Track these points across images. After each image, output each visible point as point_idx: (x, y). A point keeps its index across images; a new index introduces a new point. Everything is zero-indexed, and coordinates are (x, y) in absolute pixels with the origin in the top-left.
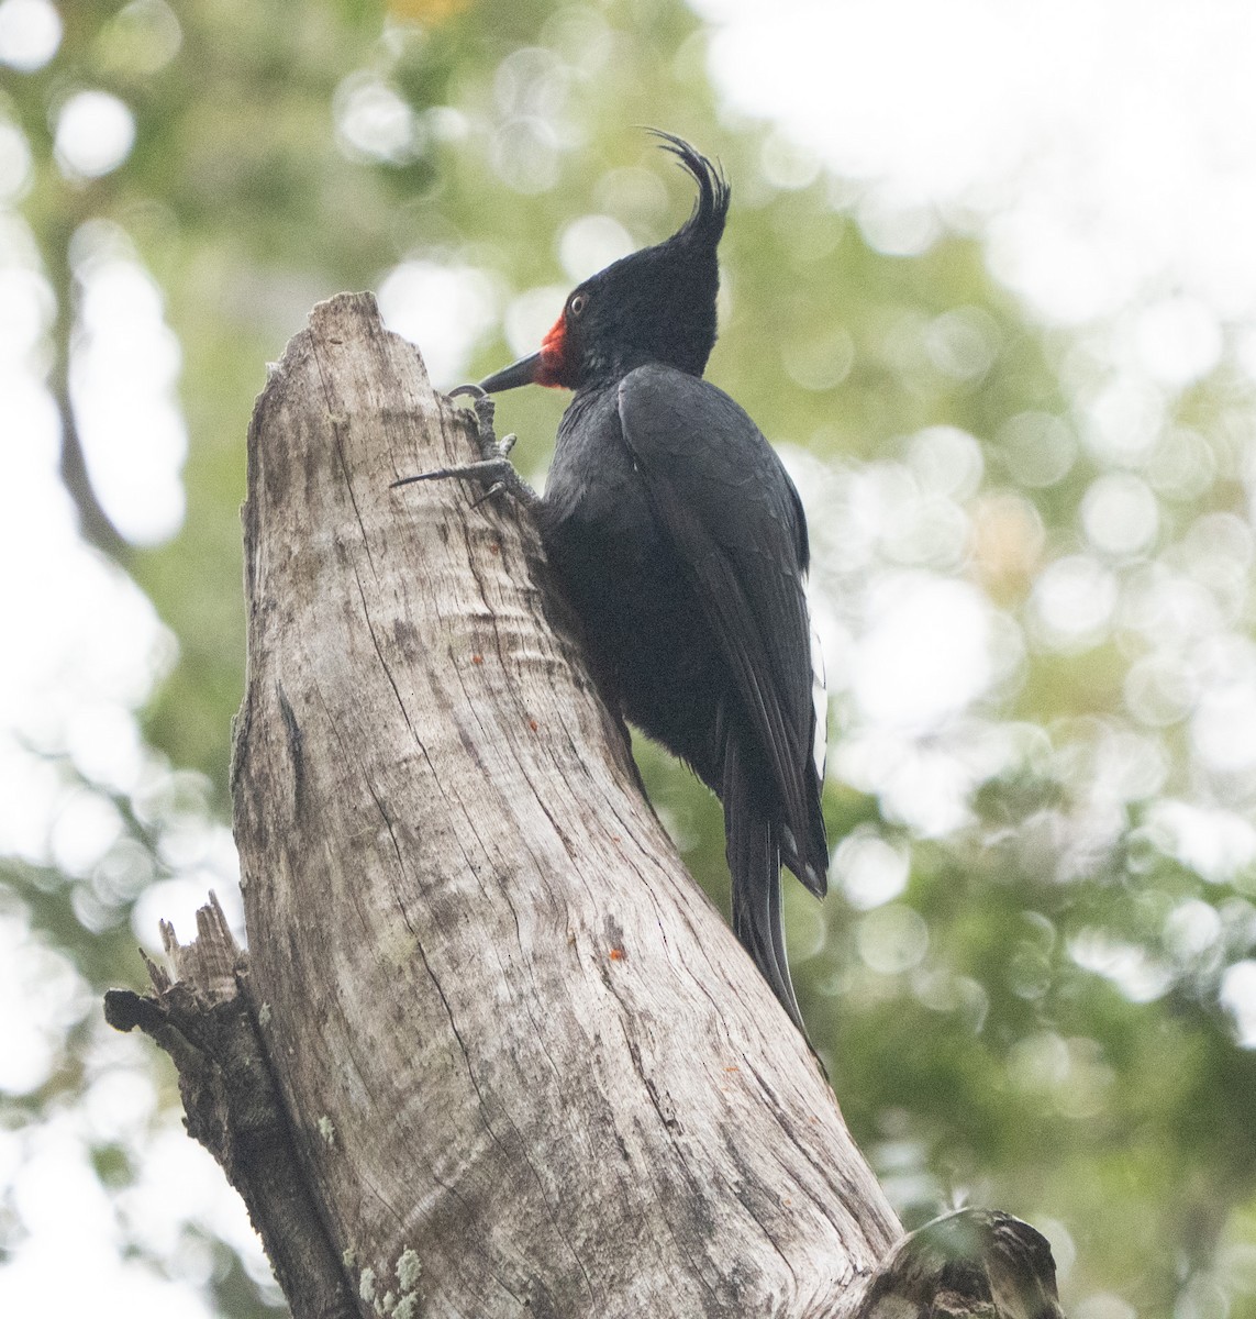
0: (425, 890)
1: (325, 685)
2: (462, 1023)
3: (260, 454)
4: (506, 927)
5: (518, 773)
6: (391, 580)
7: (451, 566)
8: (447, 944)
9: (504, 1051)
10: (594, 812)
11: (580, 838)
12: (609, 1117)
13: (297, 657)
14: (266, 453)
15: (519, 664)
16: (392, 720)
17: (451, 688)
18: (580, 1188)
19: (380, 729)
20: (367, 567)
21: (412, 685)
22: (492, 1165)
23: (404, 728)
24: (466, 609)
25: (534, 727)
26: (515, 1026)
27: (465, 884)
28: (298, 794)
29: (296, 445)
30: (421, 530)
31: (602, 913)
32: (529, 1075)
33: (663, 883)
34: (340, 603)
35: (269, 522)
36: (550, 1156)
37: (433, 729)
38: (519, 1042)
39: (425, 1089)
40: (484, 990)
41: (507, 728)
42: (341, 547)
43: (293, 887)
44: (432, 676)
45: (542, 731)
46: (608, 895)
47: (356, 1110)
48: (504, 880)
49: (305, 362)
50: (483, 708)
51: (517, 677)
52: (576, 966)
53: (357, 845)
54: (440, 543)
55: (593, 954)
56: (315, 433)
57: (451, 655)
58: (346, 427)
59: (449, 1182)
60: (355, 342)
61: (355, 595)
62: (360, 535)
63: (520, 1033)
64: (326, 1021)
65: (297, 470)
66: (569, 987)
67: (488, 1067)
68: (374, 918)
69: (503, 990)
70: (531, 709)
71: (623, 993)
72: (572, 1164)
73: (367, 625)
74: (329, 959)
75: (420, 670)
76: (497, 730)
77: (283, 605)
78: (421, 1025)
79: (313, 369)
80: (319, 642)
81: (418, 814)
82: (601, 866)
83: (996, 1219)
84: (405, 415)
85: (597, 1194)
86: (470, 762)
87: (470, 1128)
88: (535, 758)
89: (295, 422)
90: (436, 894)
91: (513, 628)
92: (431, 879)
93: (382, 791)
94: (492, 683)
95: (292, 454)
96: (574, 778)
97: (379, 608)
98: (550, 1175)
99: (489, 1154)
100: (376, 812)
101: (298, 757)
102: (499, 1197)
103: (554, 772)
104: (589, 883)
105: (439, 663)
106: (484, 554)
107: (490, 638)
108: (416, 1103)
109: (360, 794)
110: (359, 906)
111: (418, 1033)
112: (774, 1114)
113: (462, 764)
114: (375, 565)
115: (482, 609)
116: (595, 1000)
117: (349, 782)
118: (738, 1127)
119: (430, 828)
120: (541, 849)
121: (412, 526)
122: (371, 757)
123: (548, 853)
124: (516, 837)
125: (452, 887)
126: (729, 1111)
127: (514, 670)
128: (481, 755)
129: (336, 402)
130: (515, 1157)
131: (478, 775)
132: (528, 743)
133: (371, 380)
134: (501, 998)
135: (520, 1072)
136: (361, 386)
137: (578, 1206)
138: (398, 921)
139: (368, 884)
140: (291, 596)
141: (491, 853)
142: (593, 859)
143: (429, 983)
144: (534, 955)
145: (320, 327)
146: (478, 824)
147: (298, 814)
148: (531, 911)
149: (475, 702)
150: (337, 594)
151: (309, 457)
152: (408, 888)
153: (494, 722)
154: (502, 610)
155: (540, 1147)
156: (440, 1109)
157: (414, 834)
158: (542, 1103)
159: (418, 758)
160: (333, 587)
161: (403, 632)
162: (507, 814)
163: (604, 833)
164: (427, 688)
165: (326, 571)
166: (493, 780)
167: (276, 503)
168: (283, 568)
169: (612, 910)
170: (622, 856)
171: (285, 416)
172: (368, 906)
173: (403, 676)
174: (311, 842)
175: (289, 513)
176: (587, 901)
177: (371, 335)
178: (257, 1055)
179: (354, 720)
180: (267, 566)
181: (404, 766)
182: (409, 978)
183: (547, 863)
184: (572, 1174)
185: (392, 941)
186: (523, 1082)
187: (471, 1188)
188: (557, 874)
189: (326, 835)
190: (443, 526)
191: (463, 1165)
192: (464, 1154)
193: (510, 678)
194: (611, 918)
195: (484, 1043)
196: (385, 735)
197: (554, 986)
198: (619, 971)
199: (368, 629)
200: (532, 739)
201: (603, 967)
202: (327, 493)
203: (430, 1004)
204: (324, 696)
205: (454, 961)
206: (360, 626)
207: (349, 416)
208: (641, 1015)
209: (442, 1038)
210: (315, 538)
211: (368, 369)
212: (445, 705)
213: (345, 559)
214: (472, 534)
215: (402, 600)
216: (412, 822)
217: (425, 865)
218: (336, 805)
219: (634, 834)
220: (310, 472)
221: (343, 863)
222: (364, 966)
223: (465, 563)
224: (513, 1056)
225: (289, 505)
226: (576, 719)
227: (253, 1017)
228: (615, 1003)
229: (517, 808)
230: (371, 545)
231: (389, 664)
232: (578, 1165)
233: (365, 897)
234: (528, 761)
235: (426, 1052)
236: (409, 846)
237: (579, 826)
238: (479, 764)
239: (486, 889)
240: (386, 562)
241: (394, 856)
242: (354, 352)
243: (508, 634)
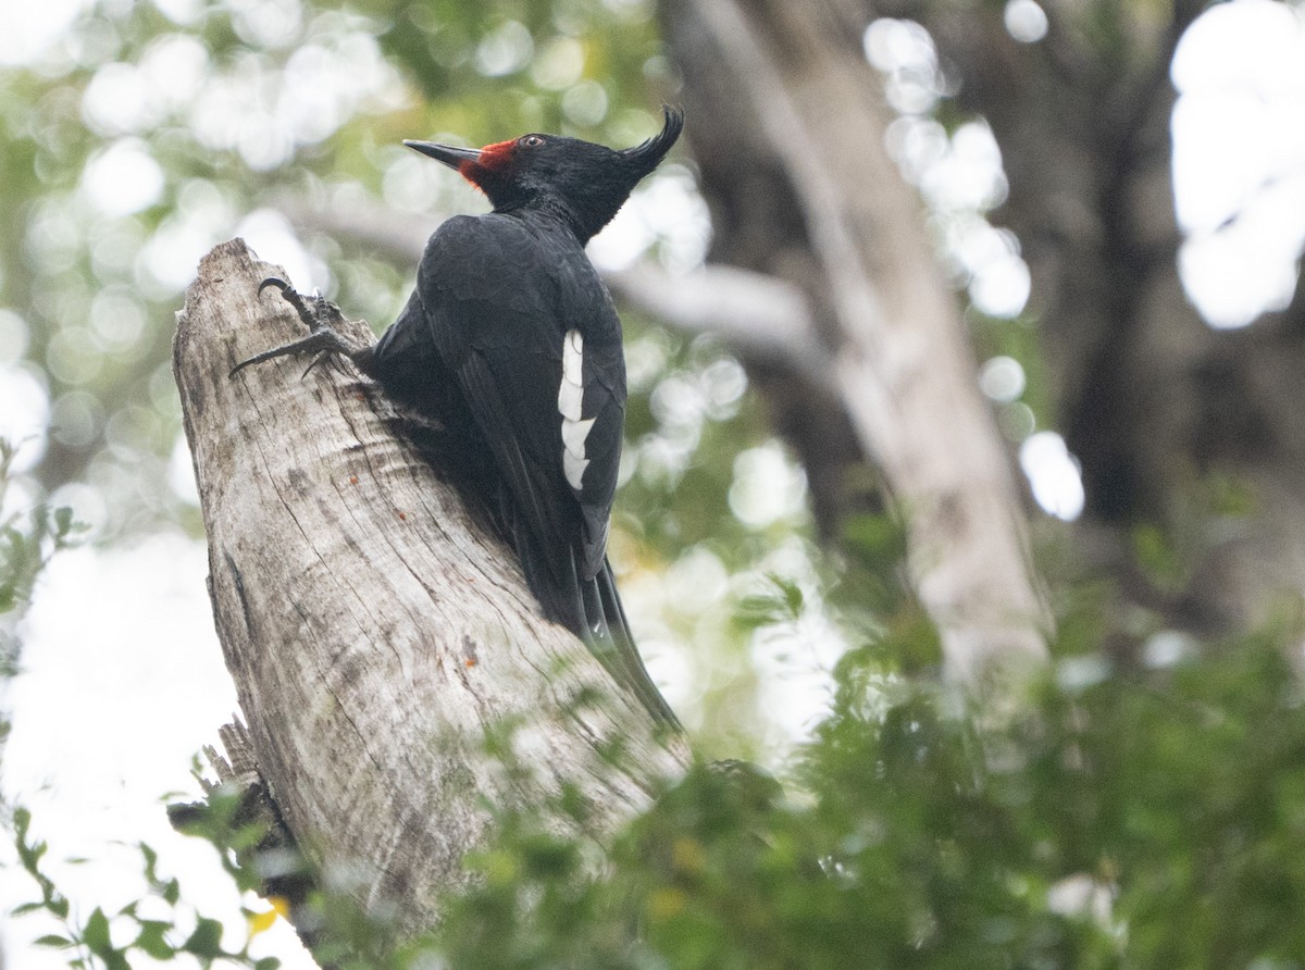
0: (335, 658)
1: (249, 532)
2: (373, 748)
3: (183, 380)
4: (393, 668)
5: (393, 555)
6: (282, 441)
7: (327, 418)
8: (355, 693)
9: (401, 758)
10: (453, 566)
11: (441, 586)
12: (473, 781)
13: (229, 520)
14: (186, 377)
15: (387, 475)
16: (296, 543)
17: (334, 506)
18: (461, 840)
19: (289, 552)
20: (265, 438)
21: (307, 513)
22: (406, 845)
23: (305, 546)
24: (341, 446)
25: (403, 517)
26: (406, 737)
27: (361, 646)
28: (247, 619)
29: (204, 366)
30: (299, 399)
31: (460, 637)
32: (419, 768)
33: (509, 602)
34: (249, 469)
35: (199, 428)
36: (439, 824)
37: (326, 540)
38: (410, 748)
39: (358, 804)
40: (383, 718)
41: (380, 523)
42: (244, 428)
43: (259, 688)
44: (321, 502)
45: (410, 518)
46: (464, 621)
47: (325, 837)
48: (387, 635)
49: (199, 302)
50: (361, 514)
51: (387, 485)
52: (443, 680)
53: (287, 642)
54: (317, 404)
55: (455, 667)
56: (214, 353)
57: (333, 483)
58: (234, 340)
59: (385, 867)
60: (232, 277)
61: (259, 460)
62: (258, 417)
63: (409, 741)
64: (296, 778)
65: (208, 382)
66: (439, 696)
67: (392, 773)
68: (307, 692)
69: (396, 714)
70: (398, 506)
71: (476, 689)
72: (454, 824)
73: (269, 479)
74: (288, 733)
75: (311, 501)
76: (372, 527)
77: (217, 486)
78: (348, 759)
79: (205, 306)
80: (240, 503)
81: (322, 605)
82: (458, 602)
83: (727, 766)
84: (277, 319)
85: (472, 841)
86: (354, 556)
87: (389, 822)
88: (405, 539)
89: (200, 348)
90: (343, 660)
91: (380, 450)
92: (338, 650)
93: (296, 596)
94: (367, 495)
95: (202, 372)
96: (437, 545)
97: (277, 464)
98: (442, 837)
99: (403, 837)
100: (296, 614)
101: (242, 591)
102: (414, 865)
103: (421, 545)
104: (450, 617)
105: (324, 491)
106: (353, 403)
107: (362, 462)
108: (355, 817)
109: (283, 603)
110: (297, 686)
111: (347, 765)
112: (590, 742)
113: (349, 560)
114: (270, 434)
115: (352, 442)
116: (457, 700)
117: (274, 598)
118: (562, 759)
119: (332, 613)
120: (412, 603)
121: (293, 398)
122: (286, 575)
123: (417, 605)
124: (393, 600)
125: (352, 651)
126: (555, 750)
127: (384, 481)
128: (362, 548)
129: (224, 324)
130: (420, 832)
131: (362, 564)
132: (399, 529)
133: (248, 301)
134: (395, 720)
135: (413, 769)
136: (240, 307)
137: (462, 853)
138: (322, 688)
139: (299, 668)
140: (220, 476)
141: (376, 616)
142: (453, 599)
143: (348, 726)
144: (414, 681)
145: (206, 274)
146: (366, 599)
147: (250, 633)
148: (409, 651)
149: (355, 512)
150: (247, 464)
151: (213, 370)
152: (324, 662)
153: (370, 522)
154: (368, 440)
155: (433, 819)
156: (370, 815)
157: (322, 621)
158: (430, 787)
159: (317, 565)
160: (243, 461)
161: (295, 476)
162: (386, 586)
163: (461, 578)
164: (318, 511)
165: (238, 450)
166: (373, 565)
167: (200, 413)
168: (211, 458)
169: (468, 632)
170: (476, 592)
171: (192, 346)
172: (301, 685)
173: (300, 509)
174: (261, 651)
175: (209, 416)
176: (449, 631)
177: (244, 268)
178: (275, 821)
179: (271, 552)
180: (203, 459)
181: (308, 573)
182: (335, 727)
183: (418, 613)
184: (455, 831)
185: (320, 703)
186: (416, 776)
187: (398, 866)
188: (426, 618)
189: (268, 642)
190: (317, 391)
191: (391, 850)
192: (390, 841)
193: (380, 486)
194: (467, 637)
195: (388, 757)
196: (294, 555)
197: (429, 699)
198: (474, 674)
199: (271, 482)
200: (401, 526)
201: (463, 675)
202: (229, 391)
203: (351, 741)
204: (249, 541)
205: (361, 704)
206: (266, 481)
207: (234, 331)
208: (489, 700)
209: (363, 763)
210: (227, 429)
211: (244, 293)
212: (332, 519)
213: (249, 437)
214: (340, 391)
215: (292, 453)
216: (319, 612)
217: (332, 640)
218: (270, 617)
219: (487, 573)
220: (216, 382)
221: (281, 658)
222: (306, 728)
223: (338, 413)
224: (407, 759)
225: (208, 410)
226: (438, 503)
227: (267, 794)
228: (471, 698)
229: (392, 579)
230: (265, 420)
231: (288, 503)
232: (457, 823)
233: (299, 678)
234: (399, 543)
235: (354, 777)
236: (321, 631)
237: (441, 579)
238: (362, 555)
239: (376, 645)
240: (277, 430)
241: (311, 642)
242: (233, 284)
243: (376, 456)
